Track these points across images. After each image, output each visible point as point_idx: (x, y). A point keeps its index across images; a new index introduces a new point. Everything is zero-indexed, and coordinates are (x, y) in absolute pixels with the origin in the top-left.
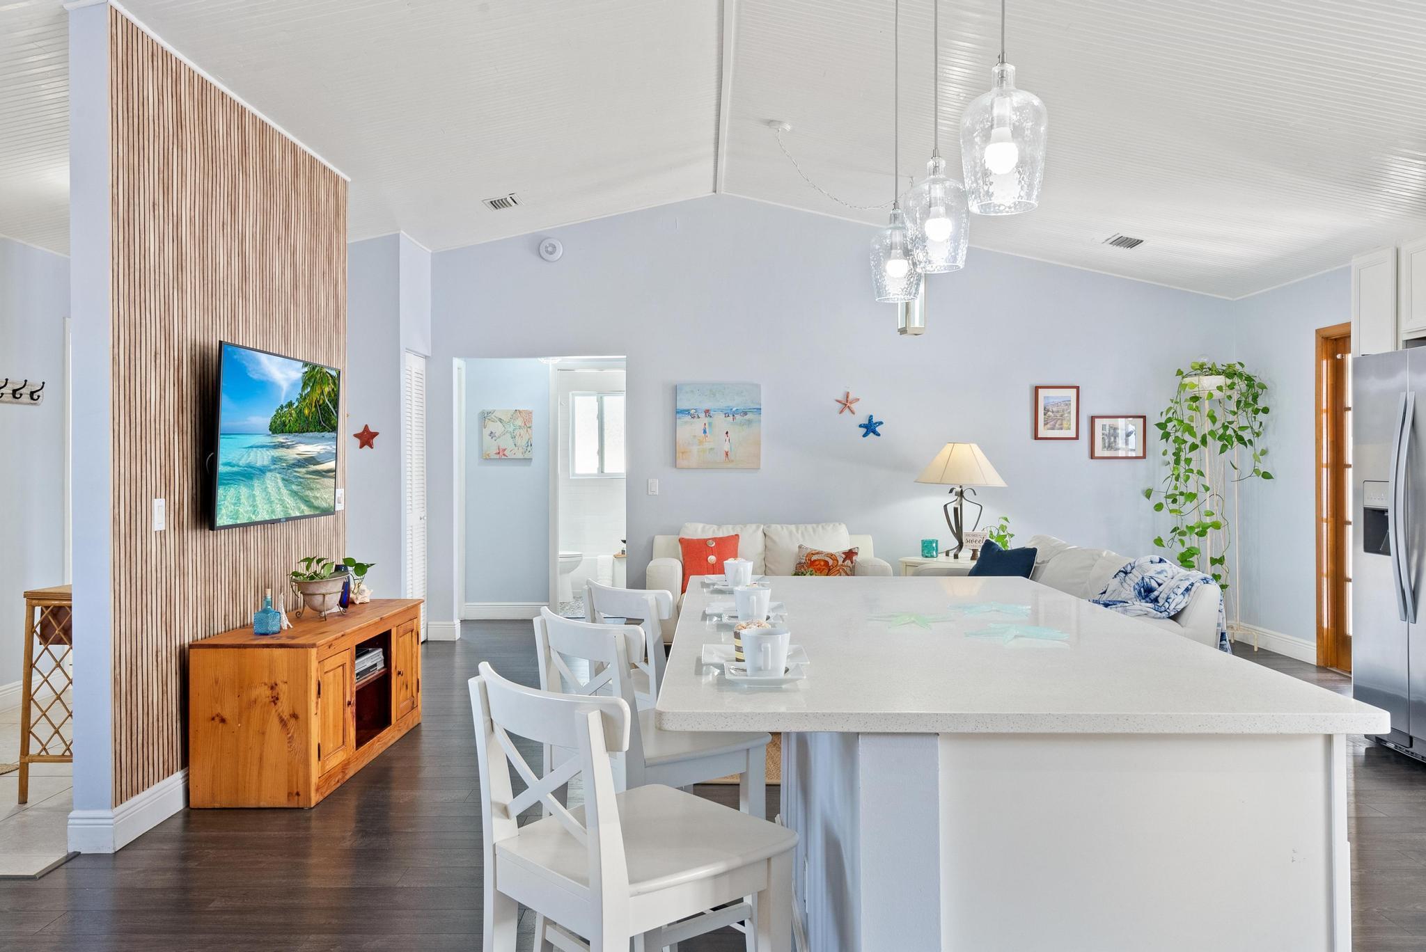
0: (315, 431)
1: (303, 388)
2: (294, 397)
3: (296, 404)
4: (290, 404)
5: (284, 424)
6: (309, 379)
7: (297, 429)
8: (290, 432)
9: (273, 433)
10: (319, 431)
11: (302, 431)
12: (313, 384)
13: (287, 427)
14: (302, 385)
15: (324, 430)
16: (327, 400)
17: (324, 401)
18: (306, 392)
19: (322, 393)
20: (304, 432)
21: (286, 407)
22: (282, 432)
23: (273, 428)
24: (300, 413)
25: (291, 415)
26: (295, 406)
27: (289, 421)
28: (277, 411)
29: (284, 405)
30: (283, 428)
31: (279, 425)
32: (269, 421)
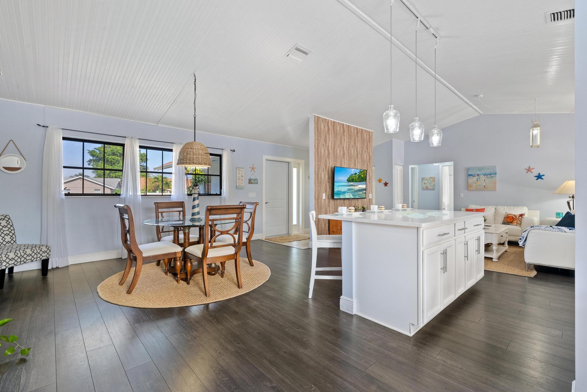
3: (358, 174)
4: (356, 174)
5: (353, 179)
8: (356, 182)
9: (348, 182)
11: (361, 181)
13: (354, 180)
21: (354, 174)
22: (352, 182)
23: (349, 181)
24: (360, 176)
25: (356, 177)
26: (357, 174)
27: (355, 179)
28: (350, 176)
29: (353, 174)
30: (353, 180)
31: (351, 180)
32: (347, 178)
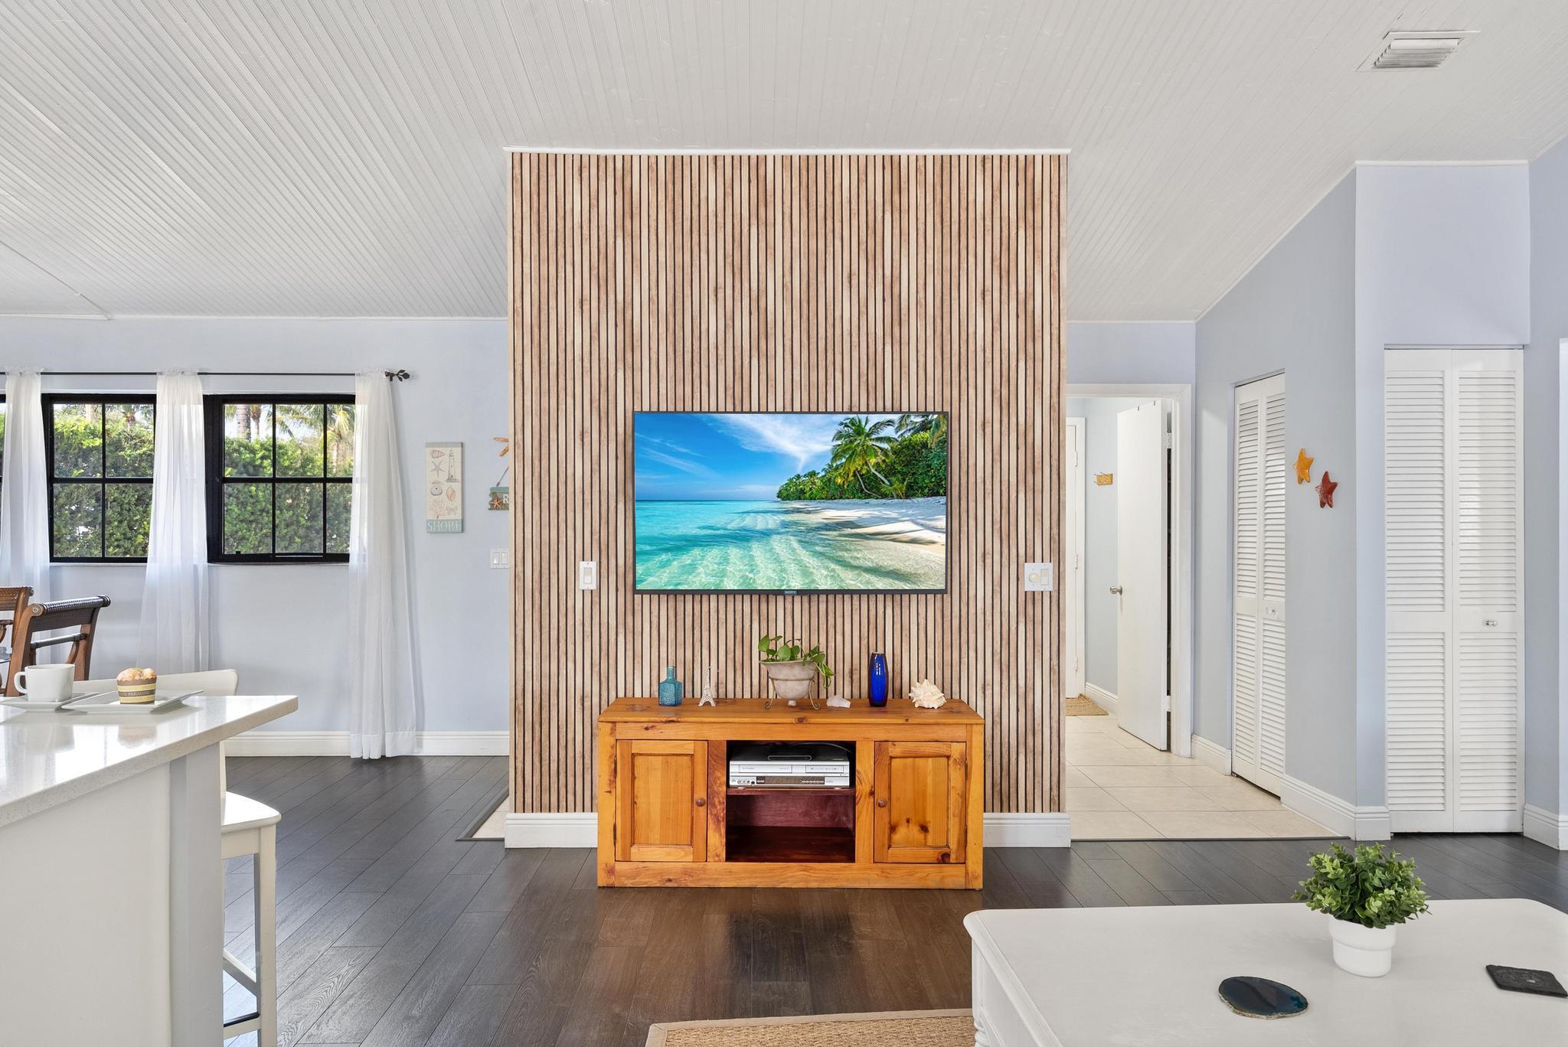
0: (854, 498)
1: (834, 459)
2: (820, 469)
3: (823, 473)
4: (813, 474)
5: (803, 492)
6: (844, 452)
7: (823, 496)
8: (812, 499)
9: (783, 500)
10: (860, 498)
11: (833, 498)
12: (851, 456)
13: (807, 495)
14: (831, 457)
15: (868, 496)
16: (873, 471)
17: (868, 471)
18: (839, 463)
19: (866, 464)
20: (835, 499)
21: (805, 476)
22: (800, 499)
23: (784, 495)
24: (828, 482)
25: (814, 483)
26: (820, 476)
27: (811, 489)
28: (791, 480)
29: (802, 474)
30: (800, 495)
31: (793, 493)
32: (777, 489)
